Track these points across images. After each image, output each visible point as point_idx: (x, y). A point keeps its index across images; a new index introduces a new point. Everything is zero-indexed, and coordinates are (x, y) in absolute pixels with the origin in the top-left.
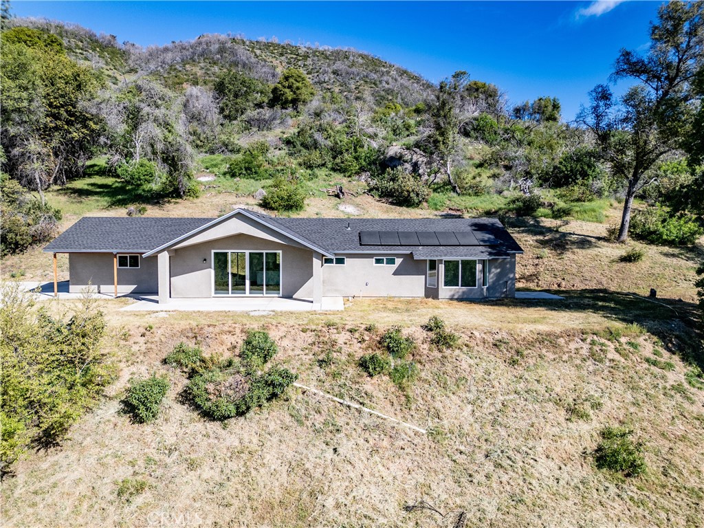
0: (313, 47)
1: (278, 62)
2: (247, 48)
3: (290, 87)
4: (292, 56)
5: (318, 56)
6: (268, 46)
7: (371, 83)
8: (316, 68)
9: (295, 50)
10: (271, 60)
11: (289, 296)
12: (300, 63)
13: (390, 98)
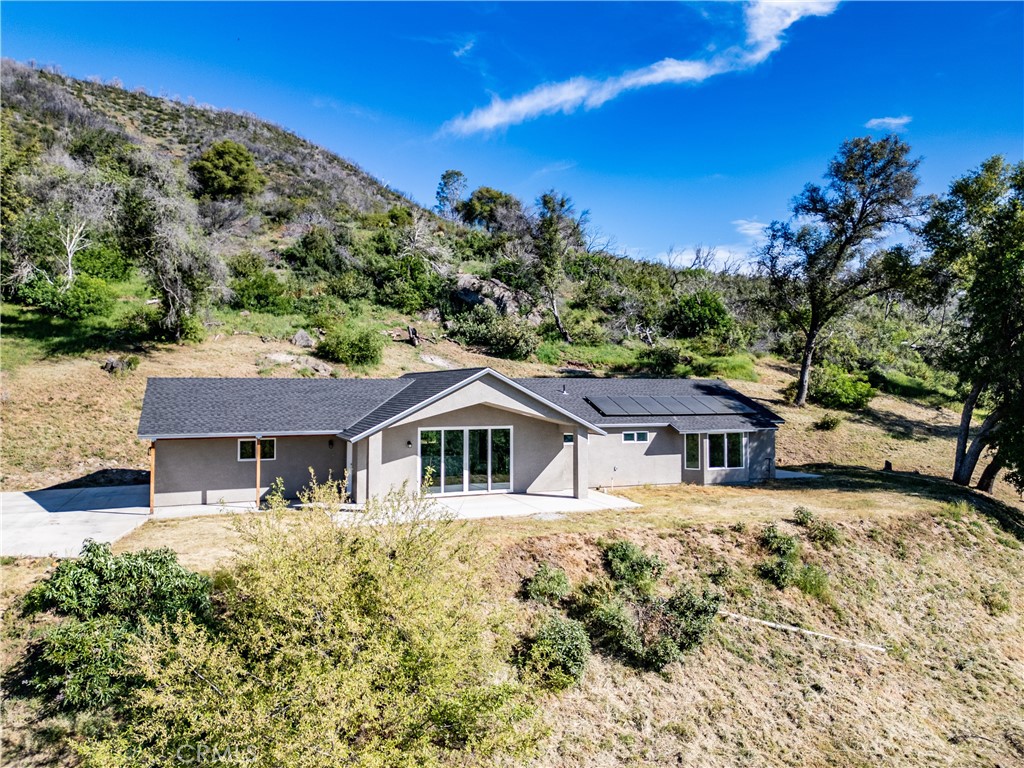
0: (186, 102)
1: (126, 118)
2: (69, 89)
3: (227, 168)
4: (150, 112)
5: (196, 118)
6: (106, 91)
7: (289, 168)
8: (193, 136)
9: (155, 104)
10: (112, 113)
11: (521, 491)
12: (165, 124)
13: (319, 193)
